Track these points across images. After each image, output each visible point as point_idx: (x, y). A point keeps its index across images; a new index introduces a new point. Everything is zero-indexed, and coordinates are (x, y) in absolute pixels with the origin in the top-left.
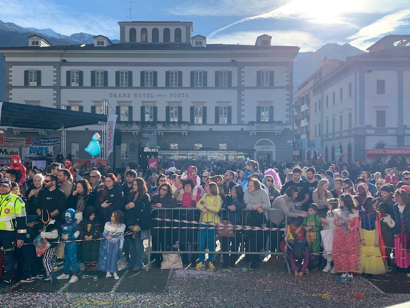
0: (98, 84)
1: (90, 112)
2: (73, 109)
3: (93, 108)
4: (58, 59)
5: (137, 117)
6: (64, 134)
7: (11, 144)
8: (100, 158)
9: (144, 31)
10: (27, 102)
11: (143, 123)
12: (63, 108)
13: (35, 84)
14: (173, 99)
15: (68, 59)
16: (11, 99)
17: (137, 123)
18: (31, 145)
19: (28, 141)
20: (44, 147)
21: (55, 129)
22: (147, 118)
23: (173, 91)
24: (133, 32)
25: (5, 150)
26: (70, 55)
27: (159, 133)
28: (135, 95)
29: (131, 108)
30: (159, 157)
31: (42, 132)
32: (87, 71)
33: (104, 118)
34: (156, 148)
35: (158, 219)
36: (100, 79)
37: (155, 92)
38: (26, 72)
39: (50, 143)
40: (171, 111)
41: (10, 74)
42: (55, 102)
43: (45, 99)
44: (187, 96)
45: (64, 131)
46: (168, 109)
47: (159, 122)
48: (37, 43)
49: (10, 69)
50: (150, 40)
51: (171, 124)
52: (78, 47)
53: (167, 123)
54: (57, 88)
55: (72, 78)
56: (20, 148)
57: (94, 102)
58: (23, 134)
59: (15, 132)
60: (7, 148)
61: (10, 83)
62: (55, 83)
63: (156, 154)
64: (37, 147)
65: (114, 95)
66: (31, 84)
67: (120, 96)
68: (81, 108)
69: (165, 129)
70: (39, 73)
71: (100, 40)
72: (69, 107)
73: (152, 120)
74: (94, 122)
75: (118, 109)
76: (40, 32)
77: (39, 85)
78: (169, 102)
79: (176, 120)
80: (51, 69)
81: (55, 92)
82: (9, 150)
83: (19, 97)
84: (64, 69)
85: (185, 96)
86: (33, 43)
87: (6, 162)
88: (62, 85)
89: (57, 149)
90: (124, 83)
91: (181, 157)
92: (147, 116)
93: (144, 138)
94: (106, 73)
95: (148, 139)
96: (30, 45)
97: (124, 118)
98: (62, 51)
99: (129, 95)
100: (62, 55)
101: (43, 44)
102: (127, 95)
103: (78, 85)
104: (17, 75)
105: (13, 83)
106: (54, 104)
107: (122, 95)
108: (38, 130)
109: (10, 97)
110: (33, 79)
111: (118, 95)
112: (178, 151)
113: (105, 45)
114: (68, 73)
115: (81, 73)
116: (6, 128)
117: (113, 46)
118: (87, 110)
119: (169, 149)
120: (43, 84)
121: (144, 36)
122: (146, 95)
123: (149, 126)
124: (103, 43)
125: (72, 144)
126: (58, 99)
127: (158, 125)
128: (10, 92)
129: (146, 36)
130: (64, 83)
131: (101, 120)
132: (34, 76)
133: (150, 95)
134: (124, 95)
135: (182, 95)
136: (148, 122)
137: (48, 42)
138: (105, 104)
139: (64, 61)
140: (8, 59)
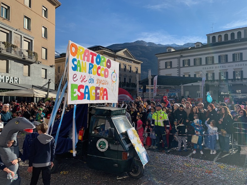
0: (197, 64)
1: (194, 77)
2: (186, 76)
3: (195, 75)
4: (179, 56)
5: (217, 78)
6: (182, 87)
7: (161, 92)
8: (199, 97)
9: (220, 36)
10: (166, 75)
11: (220, 80)
12: (182, 76)
13: (170, 67)
14: (237, 67)
15: (183, 55)
16: (160, 74)
17: (217, 80)
18: (168, 92)
19: (168, 91)
20: (174, 93)
21: (178, 85)
22: (223, 78)
23: (237, 63)
24: (214, 38)
25: (159, 95)
26: (184, 53)
27: (229, 85)
28: (216, 67)
29: (213, 74)
30: (230, 97)
31: (173, 87)
32: (192, 59)
33: (200, 79)
34: (228, 93)
35: (237, 128)
36: (198, 62)
37: (227, 65)
38: (166, 63)
39: (177, 91)
40: (236, 74)
41: (160, 64)
42: (178, 74)
43: (174, 73)
44: (246, 65)
45: (182, 86)
46: (234, 73)
47: (230, 80)
48: (170, 50)
49: (160, 62)
50: (223, 40)
51: (236, 80)
52: (187, 49)
53: (234, 79)
54: (179, 68)
55: (185, 63)
56: (164, 94)
57: (195, 72)
58: (165, 88)
59: (162, 87)
60: (159, 94)
61: (160, 68)
62: (178, 66)
63: (228, 96)
64: (171, 93)
65: (205, 68)
66: (168, 67)
67: (208, 68)
68: (189, 75)
69: (233, 83)
70: (171, 62)
71: (198, 44)
72: (184, 76)
73: (225, 79)
74: (196, 81)
75: (207, 75)
76: (170, 46)
77: (171, 67)
78: (235, 69)
79: (239, 78)
80: (176, 60)
81: (178, 70)
82: (160, 95)
83: (163, 73)
84: (182, 59)
85: (244, 65)
86: (169, 50)
87: (159, 99)
88: (181, 66)
89: (180, 94)
90: (210, 62)
91: (243, 97)
92: (222, 77)
93: (221, 88)
94: (201, 59)
95: (223, 88)
96: (167, 51)
97: (210, 78)
98: (181, 52)
99: (213, 68)
100: (180, 54)
101: (173, 50)
102: (211, 68)
103: (188, 66)
104: (162, 64)
105: (161, 68)
106: (178, 75)
107: (209, 68)
108: (171, 86)
109: (160, 73)
110: (169, 65)
111: (207, 68)
112: (241, 94)
113: (200, 46)
114: (183, 61)
115: (189, 60)
116: (158, 86)
117: (204, 46)
118: (192, 76)
119: (235, 93)
120: (173, 67)
121: (220, 39)
122: (222, 67)
123: (224, 82)
124: (199, 45)
125: (186, 92)
126: (179, 72)
127: (229, 81)
128: (160, 71)
129: (221, 39)
130: (181, 65)
131: (199, 80)
132: (169, 64)
133: (224, 67)
134: (210, 68)
135: (242, 65)
136: (223, 80)
137: (174, 49)
138: (201, 73)
139: (181, 56)
140: (158, 58)
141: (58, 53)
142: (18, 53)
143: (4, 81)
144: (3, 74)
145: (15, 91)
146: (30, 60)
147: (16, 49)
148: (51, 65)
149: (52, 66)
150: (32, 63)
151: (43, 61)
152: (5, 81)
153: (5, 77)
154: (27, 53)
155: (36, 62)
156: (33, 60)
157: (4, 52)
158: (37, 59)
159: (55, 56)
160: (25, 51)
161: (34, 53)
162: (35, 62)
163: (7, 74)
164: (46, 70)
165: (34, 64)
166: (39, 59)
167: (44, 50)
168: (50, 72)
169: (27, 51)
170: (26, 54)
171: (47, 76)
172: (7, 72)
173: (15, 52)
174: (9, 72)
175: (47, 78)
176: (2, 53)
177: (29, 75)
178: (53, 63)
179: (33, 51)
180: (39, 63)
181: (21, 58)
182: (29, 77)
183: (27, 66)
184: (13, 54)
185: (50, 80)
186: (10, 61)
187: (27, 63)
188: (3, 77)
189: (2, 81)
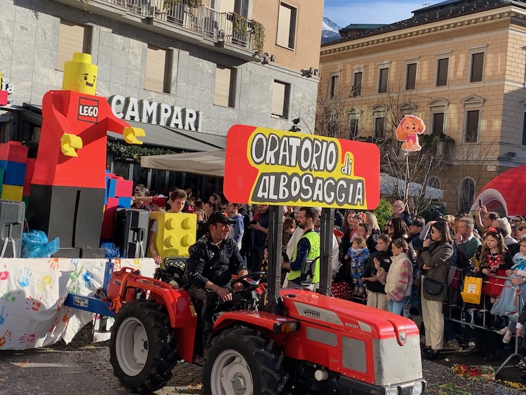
141: (333, 25)
142: (201, 24)
143: (154, 122)
144: (153, 95)
145: (184, 154)
146: (237, 49)
147: (196, 11)
148: (307, 69)
149: (307, 74)
150: (242, 60)
151: (279, 54)
152: (158, 121)
153: (159, 107)
154: (230, 24)
155: (257, 57)
156: (249, 50)
157: (161, 22)
158: (260, 46)
159: (323, 39)
160: (225, 17)
161: (252, 24)
162: (253, 59)
163: (166, 96)
164: (288, 86)
165: (250, 65)
166: (268, 48)
167: (285, 14)
168: (299, 95)
169: (231, 18)
170: (226, 27)
171: (290, 108)
172: (167, 90)
173: (194, 19)
174: (173, 89)
175: (290, 114)
176: (154, 24)
177: (231, 104)
178: (314, 63)
179: (250, 16)
180: (265, 62)
181: (210, 42)
182: (231, 110)
183: (227, 72)
184: (186, 29)
185: (296, 121)
186: (176, 51)
187: (228, 60)
188: (155, 105)
189: (150, 120)
